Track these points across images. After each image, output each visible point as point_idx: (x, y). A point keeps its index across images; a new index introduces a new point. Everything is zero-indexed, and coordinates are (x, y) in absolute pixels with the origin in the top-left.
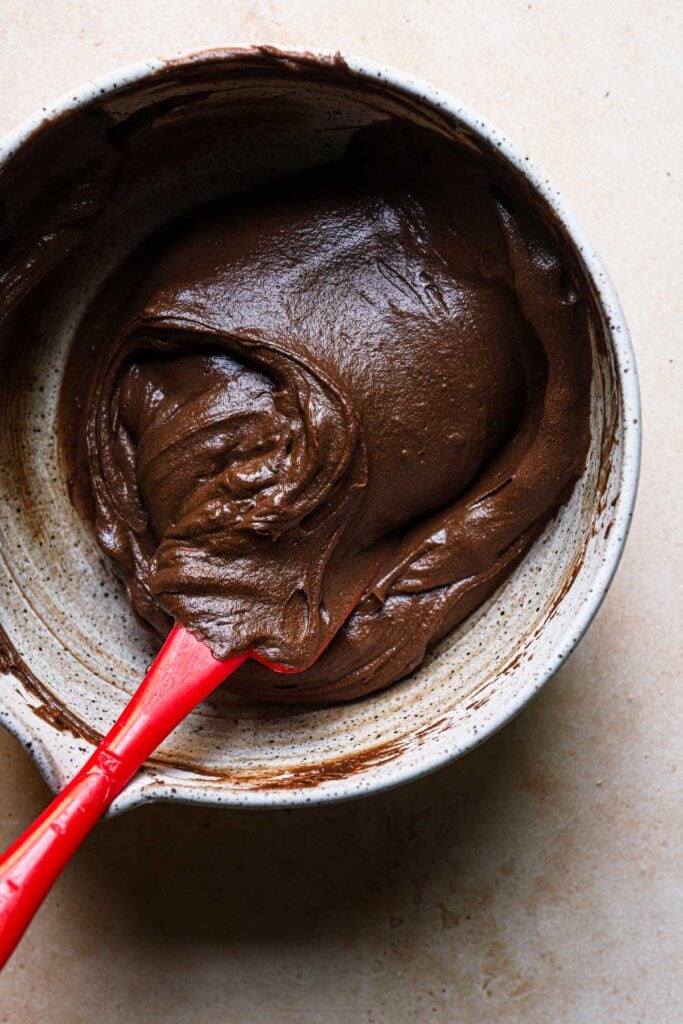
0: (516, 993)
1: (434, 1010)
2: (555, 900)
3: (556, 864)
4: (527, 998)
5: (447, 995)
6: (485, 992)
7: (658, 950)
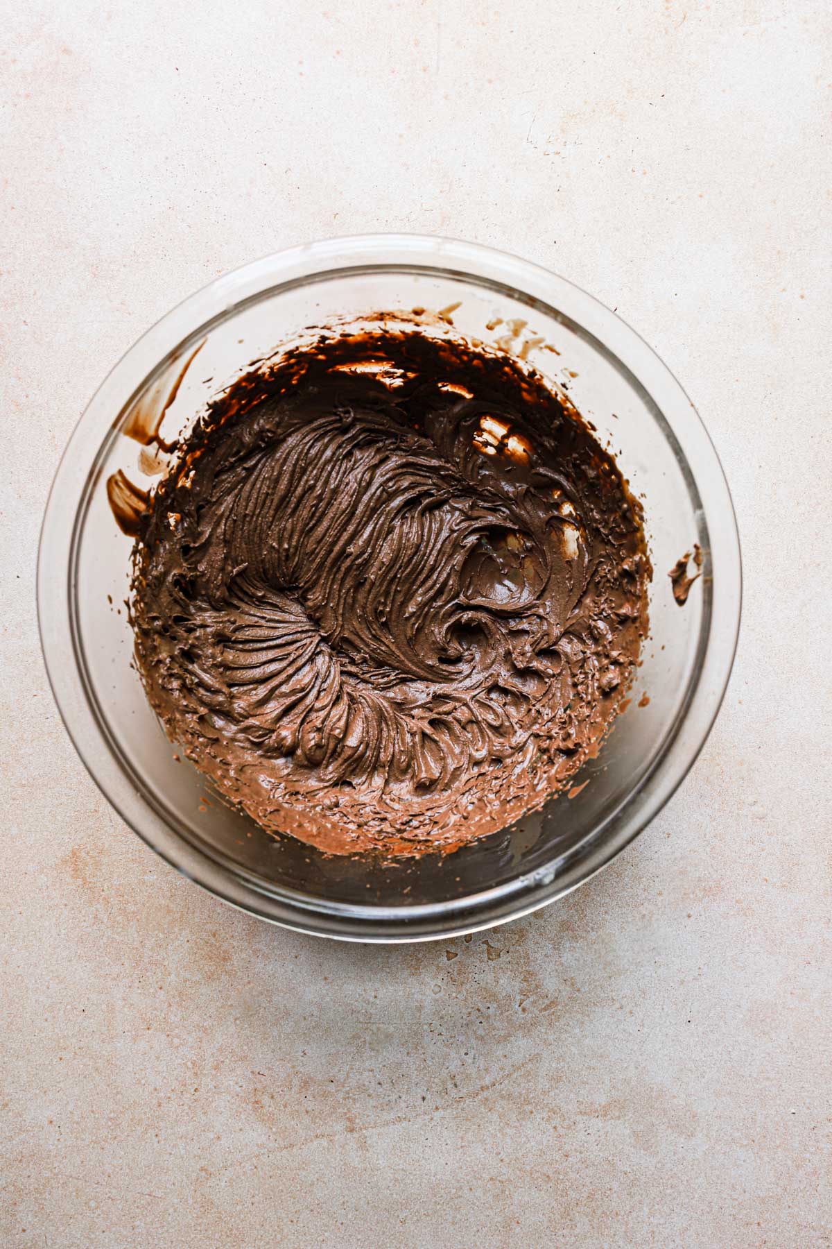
0: (545, 1009)
1: (481, 1022)
2: (575, 938)
3: (577, 911)
4: (553, 1013)
5: (491, 1011)
6: (520, 1009)
7: (654, 975)
